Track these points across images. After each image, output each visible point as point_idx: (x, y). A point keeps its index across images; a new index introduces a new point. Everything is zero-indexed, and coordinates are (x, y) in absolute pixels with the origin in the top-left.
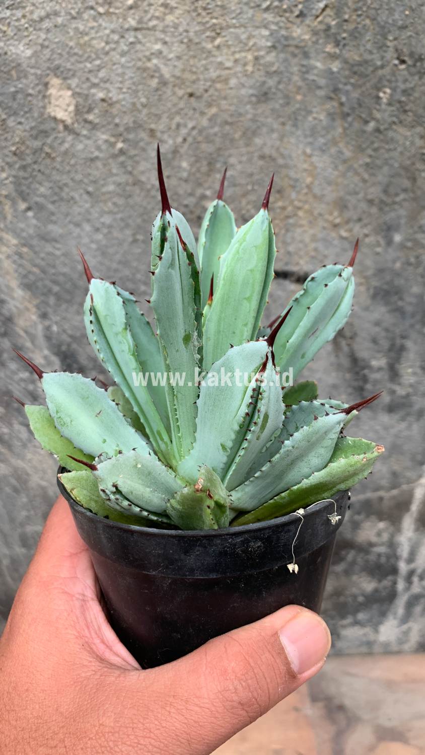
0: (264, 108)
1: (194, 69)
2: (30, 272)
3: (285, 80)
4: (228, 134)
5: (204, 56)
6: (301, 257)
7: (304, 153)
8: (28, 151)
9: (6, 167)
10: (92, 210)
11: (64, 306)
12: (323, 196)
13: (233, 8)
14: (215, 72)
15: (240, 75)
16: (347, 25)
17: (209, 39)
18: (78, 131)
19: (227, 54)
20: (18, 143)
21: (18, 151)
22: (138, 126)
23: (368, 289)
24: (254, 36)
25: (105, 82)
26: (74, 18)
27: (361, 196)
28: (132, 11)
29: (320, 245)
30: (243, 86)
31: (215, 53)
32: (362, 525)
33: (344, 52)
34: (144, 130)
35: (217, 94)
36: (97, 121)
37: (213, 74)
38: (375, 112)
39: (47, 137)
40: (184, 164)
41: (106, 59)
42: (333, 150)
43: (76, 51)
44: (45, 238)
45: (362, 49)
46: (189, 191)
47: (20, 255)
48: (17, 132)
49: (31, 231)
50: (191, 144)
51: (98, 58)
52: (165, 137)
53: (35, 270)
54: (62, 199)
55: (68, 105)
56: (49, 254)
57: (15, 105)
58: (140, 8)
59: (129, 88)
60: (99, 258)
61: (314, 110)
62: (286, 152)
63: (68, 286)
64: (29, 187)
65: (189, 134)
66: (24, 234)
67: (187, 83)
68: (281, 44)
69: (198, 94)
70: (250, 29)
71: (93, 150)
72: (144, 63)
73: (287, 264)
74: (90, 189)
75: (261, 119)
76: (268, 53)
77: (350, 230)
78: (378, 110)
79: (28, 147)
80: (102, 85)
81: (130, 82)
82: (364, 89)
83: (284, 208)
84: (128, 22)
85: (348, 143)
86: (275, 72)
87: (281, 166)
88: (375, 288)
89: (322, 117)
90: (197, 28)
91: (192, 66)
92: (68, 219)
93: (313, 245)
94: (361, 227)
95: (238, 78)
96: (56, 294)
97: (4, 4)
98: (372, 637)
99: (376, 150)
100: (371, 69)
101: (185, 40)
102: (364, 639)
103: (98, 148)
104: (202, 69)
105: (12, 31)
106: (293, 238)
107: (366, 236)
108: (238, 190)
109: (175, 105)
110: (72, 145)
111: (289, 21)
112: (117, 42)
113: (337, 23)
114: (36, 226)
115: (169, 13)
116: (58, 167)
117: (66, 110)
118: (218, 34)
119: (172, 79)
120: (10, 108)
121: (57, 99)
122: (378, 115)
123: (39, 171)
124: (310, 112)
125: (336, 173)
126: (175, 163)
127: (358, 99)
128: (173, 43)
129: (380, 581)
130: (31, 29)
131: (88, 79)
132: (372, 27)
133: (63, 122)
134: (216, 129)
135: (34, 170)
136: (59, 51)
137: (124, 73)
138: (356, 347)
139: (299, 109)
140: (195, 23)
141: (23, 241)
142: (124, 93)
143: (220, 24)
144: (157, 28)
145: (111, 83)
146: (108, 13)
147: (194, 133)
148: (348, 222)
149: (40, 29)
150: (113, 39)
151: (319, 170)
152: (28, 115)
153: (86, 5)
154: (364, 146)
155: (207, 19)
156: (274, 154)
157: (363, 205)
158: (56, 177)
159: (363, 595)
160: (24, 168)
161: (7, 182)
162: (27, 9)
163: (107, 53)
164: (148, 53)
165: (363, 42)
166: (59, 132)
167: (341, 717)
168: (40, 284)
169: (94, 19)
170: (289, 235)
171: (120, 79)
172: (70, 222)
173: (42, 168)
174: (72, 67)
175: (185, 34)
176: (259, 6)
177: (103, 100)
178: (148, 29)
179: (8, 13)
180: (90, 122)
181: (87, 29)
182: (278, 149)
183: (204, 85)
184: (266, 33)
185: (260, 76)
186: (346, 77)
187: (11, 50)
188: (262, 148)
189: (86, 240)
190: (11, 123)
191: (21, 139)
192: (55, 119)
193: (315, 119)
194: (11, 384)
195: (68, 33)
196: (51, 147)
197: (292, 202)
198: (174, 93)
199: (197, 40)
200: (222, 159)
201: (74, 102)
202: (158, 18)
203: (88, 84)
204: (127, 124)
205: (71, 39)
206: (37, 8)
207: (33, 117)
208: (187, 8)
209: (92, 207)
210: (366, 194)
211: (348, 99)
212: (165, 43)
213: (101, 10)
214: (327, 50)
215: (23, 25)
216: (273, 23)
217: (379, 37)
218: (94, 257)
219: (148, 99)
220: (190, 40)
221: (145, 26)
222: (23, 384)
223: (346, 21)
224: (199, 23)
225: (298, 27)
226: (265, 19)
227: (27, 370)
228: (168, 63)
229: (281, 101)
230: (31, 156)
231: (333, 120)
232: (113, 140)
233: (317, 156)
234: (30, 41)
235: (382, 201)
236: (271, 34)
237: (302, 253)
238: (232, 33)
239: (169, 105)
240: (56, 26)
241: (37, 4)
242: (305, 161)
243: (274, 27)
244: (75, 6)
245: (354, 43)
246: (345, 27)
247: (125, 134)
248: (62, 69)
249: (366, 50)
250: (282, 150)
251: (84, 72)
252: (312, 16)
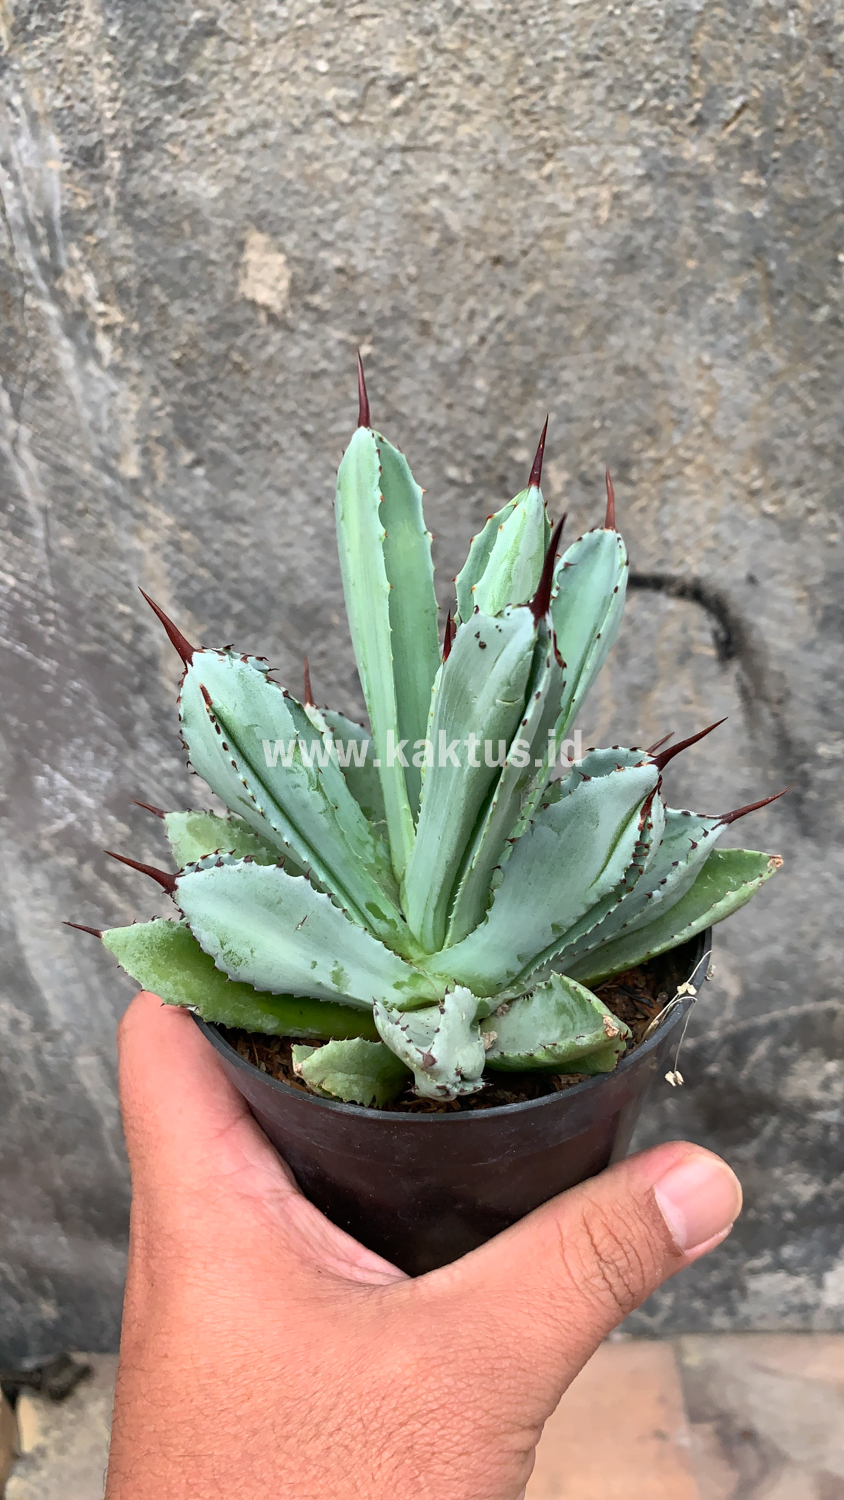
0: (625, 283)
1: (504, 216)
2: (192, 576)
3: (667, 233)
4: (560, 329)
5: (524, 192)
6: (687, 550)
7: (699, 362)
8: (202, 360)
9: (162, 389)
10: (310, 466)
11: (250, 639)
12: (733, 438)
13: (577, 111)
14: (541, 220)
15: (586, 225)
16: (781, 138)
17: (533, 165)
18: (291, 324)
19: (563, 189)
20: (184, 346)
21: (184, 361)
22: (399, 315)
23: (813, 611)
24: (612, 159)
25: (346, 239)
26: (297, 131)
27: (801, 440)
28: (399, 119)
29: (724, 529)
30: (591, 243)
31: (543, 186)
32: (795, 1066)
33: (774, 184)
34: (411, 322)
35: (543, 258)
36: (327, 306)
37: (538, 223)
38: (830, 288)
39: (237, 334)
40: (480, 383)
41: (349, 199)
42: (751, 357)
43: (298, 186)
44: (223, 515)
45: (808, 178)
46: (487, 430)
47: (177, 546)
48: (187, 327)
49: (199, 502)
50: (492, 348)
51: (335, 197)
52: (448, 334)
53: (203, 572)
54: (257, 446)
55: (278, 280)
56: (229, 543)
57: (184, 280)
58: (414, 114)
59: (387, 250)
60: (319, 553)
61: (719, 285)
62: (664, 361)
63: (260, 602)
64: (200, 424)
65: (490, 330)
66: (187, 508)
67: (491, 241)
68: (661, 172)
69: (510, 258)
70: (607, 147)
71: (317, 357)
72: (416, 206)
73: (661, 562)
74: (309, 428)
75: (622, 302)
76: (637, 187)
77: (781, 502)
78: (835, 285)
79: (202, 352)
80: (340, 244)
81: (390, 239)
82: (810, 247)
83: (659, 461)
84: (393, 138)
85: (778, 344)
86: (649, 220)
87: (655, 386)
88: (827, 608)
89: (733, 298)
90: (513, 146)
91: (501, 211)
92: (267, 482)
93: (712, 529)
94: (803, 496)
95: (582, 231)
96: (238, 617)
97: (177, 108)
98: (809, 1297)
99: (829, 356)
100: (824, 213)
101: (491, 167)
102: (795, 1300)
103: (327, 355)
104: (519, 215)
105: (189, 154)
106: (675, 516)
107: (811, 511)
108: (576, 430)
109: (467, 278)
110: (281, 350)
111: (677, 132)
112: (371, 172)
113: (763, 135)
114: (207, 493)
115: (465, 122)
116: (254, 387)
117: (273, 288)
118: (550, 156)
119: (463, 234)
120: (175, 284)
121: (259, 268)
122: (835, 294)
123: (220, 395)
124: (713, 290)
125: (757, 398)
126: (464, 381)
127: (800, 266)
128: (468, 172)
129: (827, 1181)
130: (221, 152)
131: (315, 235)
132: (826, 140)
133: (266, 308)
134: (540, 320)
135: (210, 393)
136: (268, 188)
137: (379, 225)
138: (788, 717)
139: (690, 284)
140: (509, 137)
141: (183, 521)
142: (377, 258)
143: (554, 139)
144: (442, 148)
145: (357, 241)
146: (356, 123)
147: (501, 327)
148: (775, 487)
149: (237, 152)
150: (363, 168)
151: (724, 393)
152: (207, 297)
153: (320, 109)
154: (809, 349)
155: (531, 130)
156: (644, 365)
157: (806, 457)
158: (249, 405)
159: (794, 1208)
160: (192, 389)
161: (161, 414)
162: (217, 118)
163: (351, 190)
164: (423, 190)
165: (810, 166)
166: (259, 327)
167: (748, 1453)
168: (209, 598)
169: (333, 132)
170: (667, 509)
171: (372, 234)
172: (270, 487)
173: (225, 390)
174: (289, 215)
175: (490, 156)
176: (623, 107)
177: (340, 270)
178: (426, 149)
179: (183, 124)
180: (315, 309)
181: (319, 151)
182: (650, 355)
183: (521, 243)
184: (635, 152)
185: (622, 228)
186: (780, 228)
187: (184, 188)
188: (620, 354)
189: (296, 520)
190: (175, 310)
191: (191, 339)
192: (253, 304)
193: (720, 301)
194: (143, 781)
195: (285, 156)
196: (244, 353)
197: (673, 449)
198: (467, 258)
199: (510, 166)
200: (547, 373)
201: (288, 274)
202: (443, 130)
203: (315, 243)
204: (380, 311)
205: (290, 166)
206: (234, 115)
207: (214, 301)
208: (495, 112)
209: (310, 459)
210: (811, 436)
211: (780, 266)
212: (455, 172)
213: (345, 117)
214: (745, 180)
215: (207, 145)
216: (648, 135)
217: (838, 157)
218: (310, 549)
219: (419, 267)
220: (499, 167)
221: (419, 143)
222: (166, 781)
223: (779, 130)
224: (518, 137)
225: (693, 141)
226: (634, 129)
227: (174, 756)
228: (460, 205)
229: (659, 271)
230: (208, 369)
231: (753, 303)
232: (354, 340)
233: (722, 367)
234: (219, 171)
235: (840, 449)
236: (644, 155)
237: (689, 543)
238: (574, 153)
239: (457, 278)
240: (265, 146)
241: (235, 110)
242: (700, 377)
243: (649, 143)
244: (300, 112)
245: (795, 168)
246: (777, 142)
247: (376, 329)
248: (270, 218)
249: (815, 180)
250: (658, 358)
251: (310, 223)
252: (717, 122)
